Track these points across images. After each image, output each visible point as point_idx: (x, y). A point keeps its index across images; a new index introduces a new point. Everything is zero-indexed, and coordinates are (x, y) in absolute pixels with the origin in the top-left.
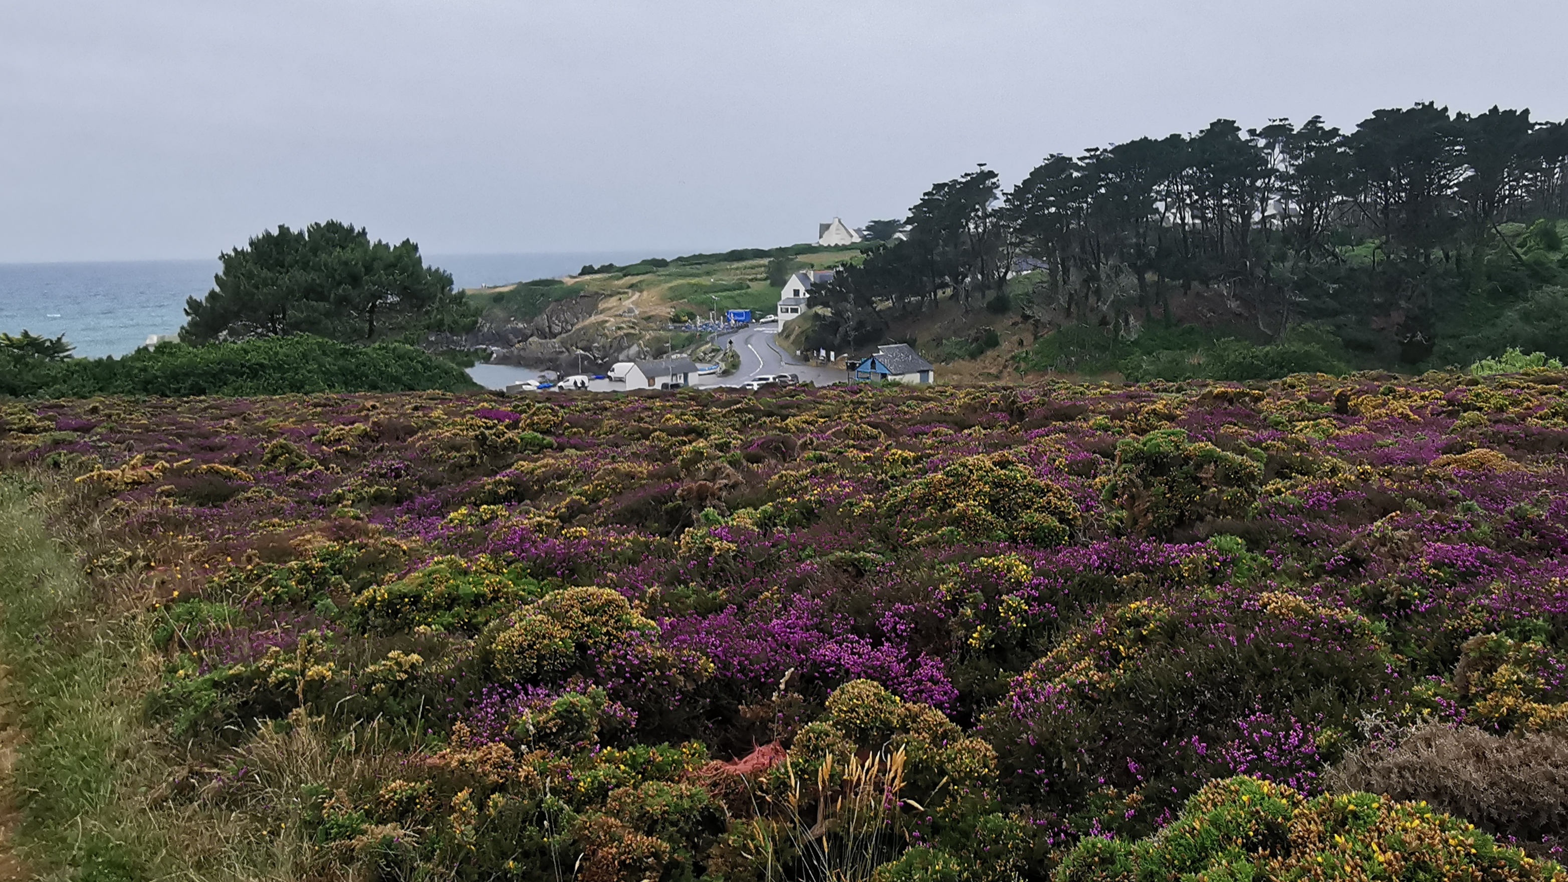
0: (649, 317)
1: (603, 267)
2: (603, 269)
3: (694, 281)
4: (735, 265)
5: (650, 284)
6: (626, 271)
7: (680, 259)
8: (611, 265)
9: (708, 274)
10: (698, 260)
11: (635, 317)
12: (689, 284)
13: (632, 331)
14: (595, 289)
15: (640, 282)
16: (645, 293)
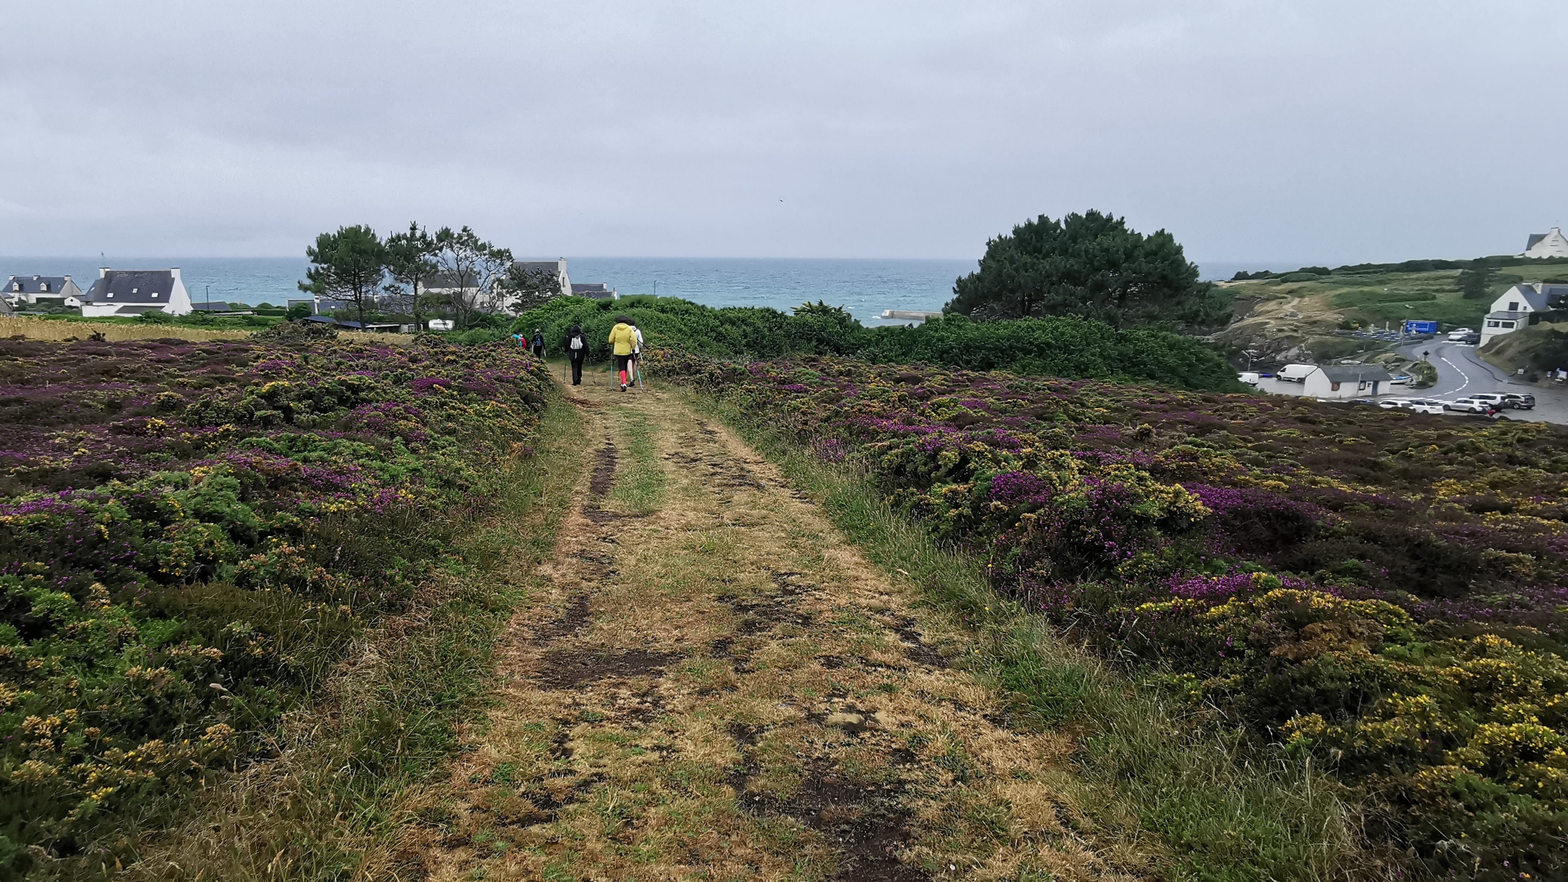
0: (1315, 322)
1: (1258, 273)
2: (1257, 276)
3: (1366, 289)
4: (1415, 276)
5: (1312, 291)
6: (1285, 278)
7: (1344, 268)
8: (1267, 272)
9: (1381, 283)
10: (1366, 269)
11: (1298, 321)
12: (1362, 291)
13: (1295, 334)
14: (1251, 293)
15: (1300, 288)
16: (1306, 299)
